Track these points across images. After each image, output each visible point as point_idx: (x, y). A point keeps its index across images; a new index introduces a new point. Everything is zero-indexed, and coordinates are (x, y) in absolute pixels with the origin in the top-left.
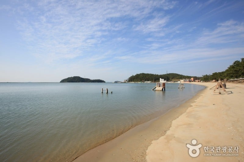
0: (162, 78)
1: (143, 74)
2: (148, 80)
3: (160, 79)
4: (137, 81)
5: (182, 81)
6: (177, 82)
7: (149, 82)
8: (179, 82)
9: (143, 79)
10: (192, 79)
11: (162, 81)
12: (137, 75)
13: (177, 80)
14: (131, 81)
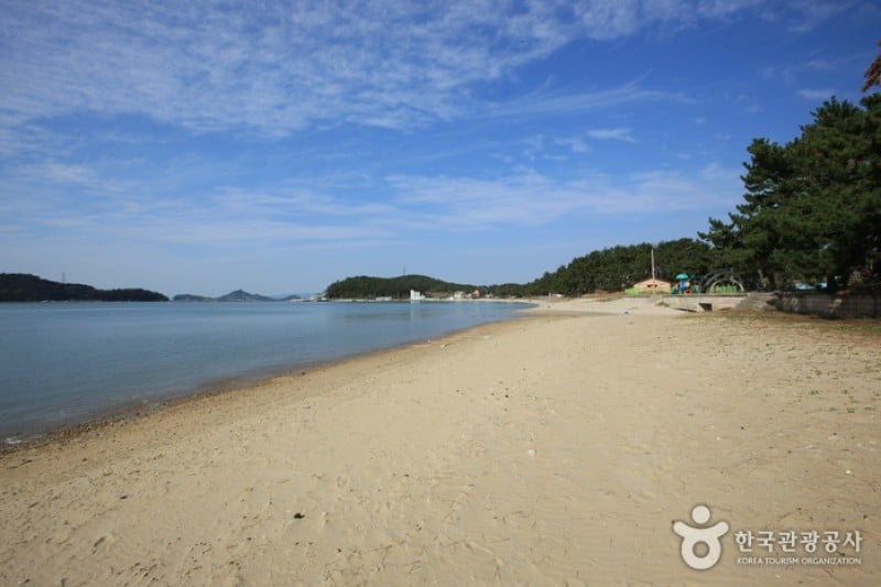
0: (416, 290)
1: (364, 278)
2: (383, 295)
3: (412, 292)
4: (355, 297)
5: (458, 296)
6: (447, 300)
7: (387, 299)
8: (451, 299)
9: (371, 293)
10: (477, 292)
11: (415, 296)
12: (349, 280)
13: (446, 294)
14: (338, 296)
